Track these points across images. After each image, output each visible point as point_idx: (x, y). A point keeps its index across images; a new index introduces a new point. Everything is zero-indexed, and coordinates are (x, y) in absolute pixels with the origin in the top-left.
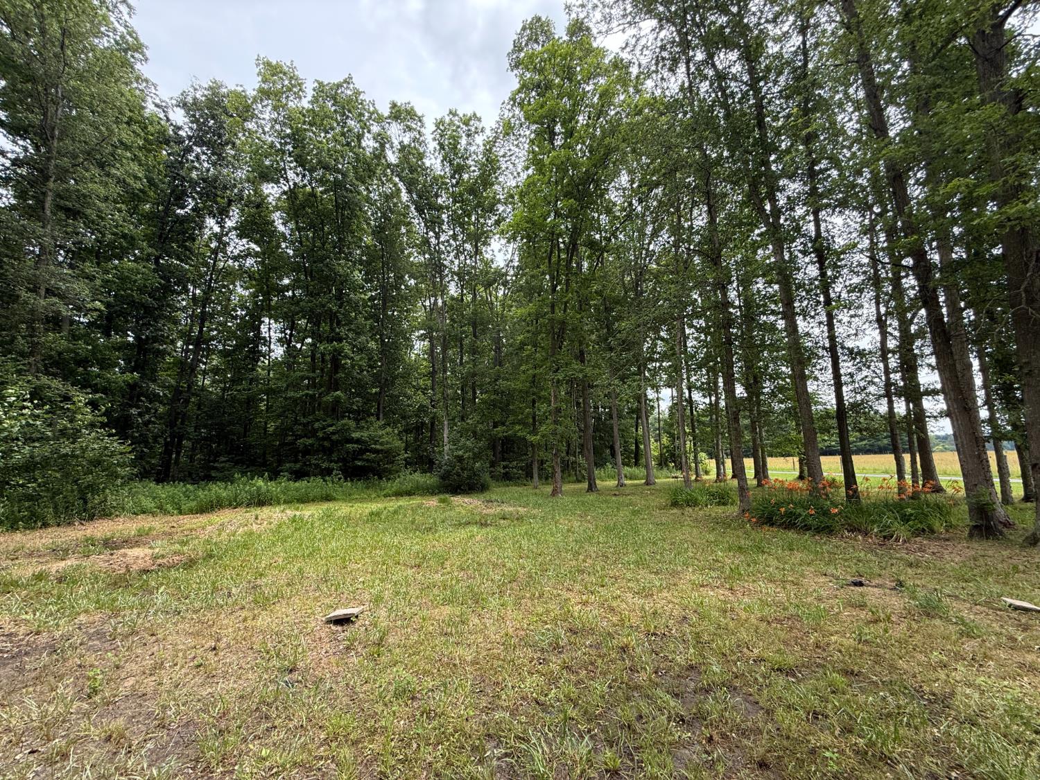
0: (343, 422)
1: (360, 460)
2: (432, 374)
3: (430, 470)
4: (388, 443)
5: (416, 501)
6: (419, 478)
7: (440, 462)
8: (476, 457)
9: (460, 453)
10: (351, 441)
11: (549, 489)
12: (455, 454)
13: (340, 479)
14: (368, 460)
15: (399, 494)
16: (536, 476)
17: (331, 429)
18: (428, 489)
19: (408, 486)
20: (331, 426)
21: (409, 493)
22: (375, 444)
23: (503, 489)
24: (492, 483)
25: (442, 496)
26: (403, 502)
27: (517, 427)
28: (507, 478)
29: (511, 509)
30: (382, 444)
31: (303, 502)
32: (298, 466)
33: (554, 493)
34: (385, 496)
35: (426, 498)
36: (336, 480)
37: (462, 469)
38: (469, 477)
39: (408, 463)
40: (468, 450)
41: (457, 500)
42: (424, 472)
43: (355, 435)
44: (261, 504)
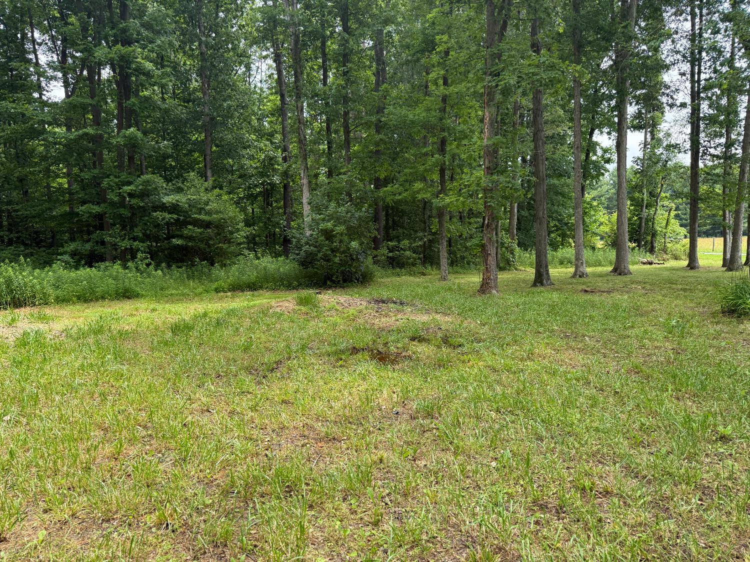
0: (145, 177)
1: (181, 237)
2: (280, 111)
3: (286, 253)
4: (217, 212)
5: (263, 299)
6: (268, 263)
7: (299, 241)
8: (353, 233)
9: (329, 225)
10: (163, 207)
11: (475, 279)
12: (322, 226)
13: (148, 265)
14: (190, 238)
15: (237, 288)
16: (444, 261)
17: (127, 188)
18: (282, 280)
19: (251, 275)
20: (129, 183)
21: (253, 287)
22: (200, 213)
23: (396, 280)
24: (378, 271)
25: (305, 293)
26: (240, 302)
27: (418, 185)
28: (396, 263)
29: (425, 318)
30: (209, 213)
31: (86, 301)
32: (88, 246)
33: (485, 288)
34: (217, 290)
35: (277, 294)
36: (142, 267)
37: (333, 251)
38: (343, 263)
39: (252, 243)
40: (338, 220)
41: (328, 299)
42: (277, 255)
43: (168, 199)
44: (17, 304)
